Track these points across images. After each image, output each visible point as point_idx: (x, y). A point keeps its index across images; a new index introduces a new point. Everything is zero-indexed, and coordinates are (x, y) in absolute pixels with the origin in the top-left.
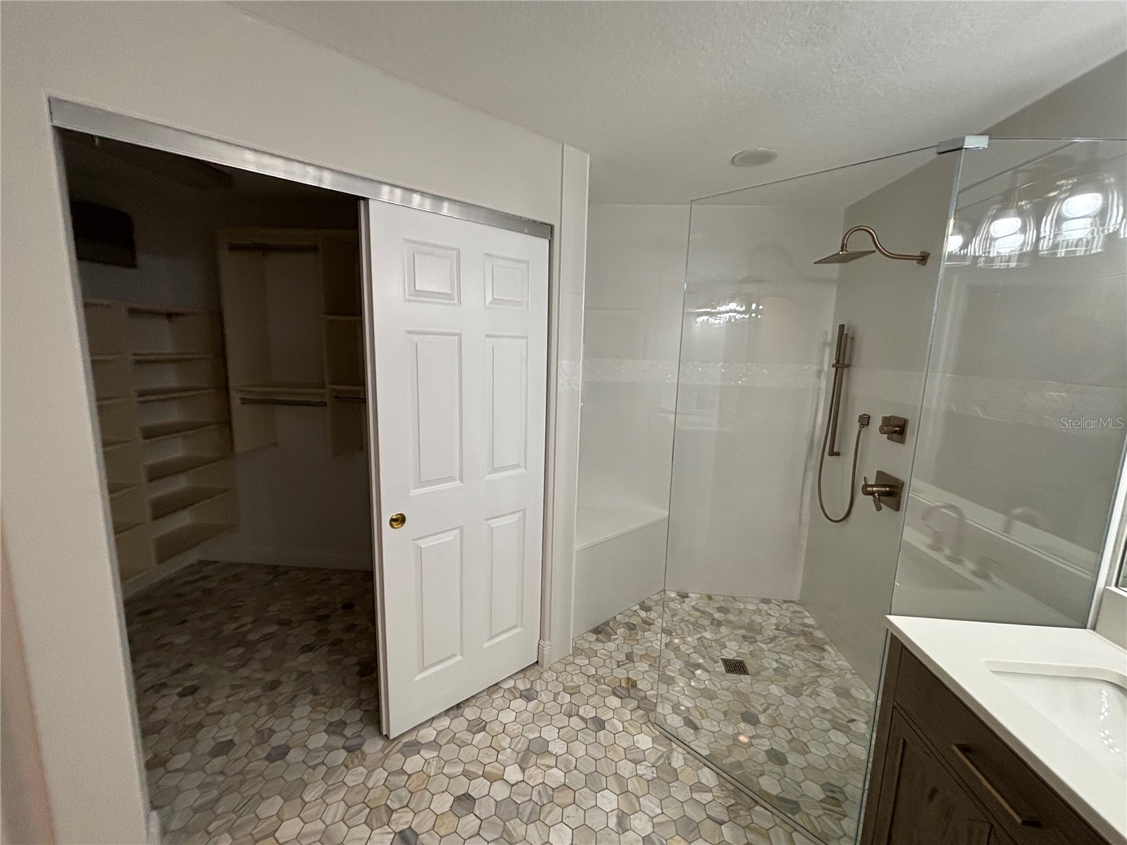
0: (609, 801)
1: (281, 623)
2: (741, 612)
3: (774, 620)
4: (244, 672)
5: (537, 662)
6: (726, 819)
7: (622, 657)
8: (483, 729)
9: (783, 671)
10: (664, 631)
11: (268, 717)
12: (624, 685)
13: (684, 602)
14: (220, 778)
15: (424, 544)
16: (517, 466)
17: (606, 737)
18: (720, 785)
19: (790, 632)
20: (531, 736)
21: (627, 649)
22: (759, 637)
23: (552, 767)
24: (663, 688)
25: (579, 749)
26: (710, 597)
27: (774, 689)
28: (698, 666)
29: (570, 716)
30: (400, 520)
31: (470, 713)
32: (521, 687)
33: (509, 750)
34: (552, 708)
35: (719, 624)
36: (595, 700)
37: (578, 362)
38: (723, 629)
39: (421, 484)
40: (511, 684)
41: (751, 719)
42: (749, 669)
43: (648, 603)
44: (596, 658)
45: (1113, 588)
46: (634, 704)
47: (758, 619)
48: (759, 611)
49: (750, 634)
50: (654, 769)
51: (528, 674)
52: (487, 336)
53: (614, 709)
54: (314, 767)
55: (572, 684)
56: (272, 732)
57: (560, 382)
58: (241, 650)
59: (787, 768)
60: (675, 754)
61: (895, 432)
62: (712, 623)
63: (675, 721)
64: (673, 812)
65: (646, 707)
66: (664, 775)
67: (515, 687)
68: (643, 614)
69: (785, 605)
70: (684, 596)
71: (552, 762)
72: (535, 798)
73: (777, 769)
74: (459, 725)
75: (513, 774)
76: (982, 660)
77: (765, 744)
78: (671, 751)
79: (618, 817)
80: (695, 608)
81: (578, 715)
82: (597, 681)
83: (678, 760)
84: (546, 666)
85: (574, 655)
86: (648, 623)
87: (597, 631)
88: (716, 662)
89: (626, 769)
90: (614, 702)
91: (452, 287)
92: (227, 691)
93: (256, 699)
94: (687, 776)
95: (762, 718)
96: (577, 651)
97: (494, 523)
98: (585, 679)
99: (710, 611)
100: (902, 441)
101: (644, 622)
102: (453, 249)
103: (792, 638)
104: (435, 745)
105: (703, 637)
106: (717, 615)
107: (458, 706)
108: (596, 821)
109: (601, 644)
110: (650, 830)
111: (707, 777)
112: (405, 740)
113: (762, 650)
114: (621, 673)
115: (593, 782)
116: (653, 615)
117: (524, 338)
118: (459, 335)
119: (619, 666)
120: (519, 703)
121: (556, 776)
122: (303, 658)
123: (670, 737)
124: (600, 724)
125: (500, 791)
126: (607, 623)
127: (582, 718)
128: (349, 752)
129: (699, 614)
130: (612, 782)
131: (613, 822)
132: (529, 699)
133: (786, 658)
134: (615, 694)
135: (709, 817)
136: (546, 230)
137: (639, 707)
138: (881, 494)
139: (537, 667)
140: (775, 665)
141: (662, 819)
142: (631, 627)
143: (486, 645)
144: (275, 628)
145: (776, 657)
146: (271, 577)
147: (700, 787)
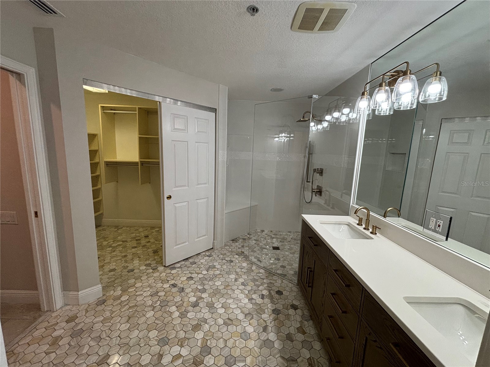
0: (233, 276)
1: (123, 241)
2: (281, 235)
3: (291, 237)
4: (114, 253)
5: (212, 248)
6: (265, 278)
7: (240, 246)
8: (195, 264)
9: (291, 249)
10: (255, 240)
11: (125, 263)
12: (240, 252)
13: (263, 233)
14: (114, 276)
15: (177, 205)
16: (206, 184)
17: (233, 264)
18: (265, 272)
19: (295, 240)
20: (210, 265)
21: (242, 244)
22: (285, 241)
23: (216, 271)
24: (252, 253)
25: (225, 267)
26: (271, 231)
27: (287, 253)
28: (265, 248)
29: (222, 260)
30: (169, 197)
31: (191, 260)
32: (208, 254)
33: (203, 268)
34: (217, 258)
35: (273, 238)
36: (231, 256)
37: (225, 151)
38: (275, 240)
39: (176, 187)
40: (204, 253)
41: (279, 259)
42: (280, 248)
43: (250, 233)
44: (232, 247)
45: (353, 205)
46: (243, 257)
47: (286, 236)
48: (287, 235)
49: (282, 240)
50: (247, 270)
51: (210, 251)
52: (196, 142)
53: (237, 259)
54: (143, 273)
55: (224, 253)
56: (127, 267)
57: (219, 157)
58: (111, 248)
59: (285, 269)
60: (253, 267)
61: (320, 173)
62: (271, 238)
63: (254, 260)
64: (251, 278)
65: (246, 258)
66: (250, 270)
67: (205, 254)
68: (248, 236)
69: (296, 233)
70: (263, 231)
71: (217, 269)
72: (211, 276)
73: (283, 269)
74: (187, 263)
75: (205, 272)
76: (318, 220)
77: (281, 264)
78: (252, 266)
79: (235, 279)
80: (266, 234)
81: (225, 259)
82: (232, 252)
83: (254, 268)
84: (215, 249)
85: (225, 246)
86: (249, 238)
87: (233, 240)
88: (270, 247)
89: (238, 270)
90: (237, 256)
91: (185, 128)
92: (109, 258)
93: (121, 259)
94: (257, 271)
95: (281, 259)
96: (226, 245)
97: (198, 201)
98: (228, 252)
99: (271, 235)
100: (322, 175)
101: (248, 238)
102: (185, 116)
103: (296, 241)
104: (180, 267)
105: (267, 241)
106: (273, 236)
107: (187, 259)
108: (229, 280)
109: (234, 244)
110: (244, 281)
111: (262, 271)
112: (171, 267)
113: (285, 244)
114: (240, 250)
115: (228, 273)
116: (251, 236)
117: (207, 143)
118: (187, 142)
119: (239, 248)
120: (207, 258)
121: (218, 272)
122: (133, 250)
123: (252, 263)
124: (232, 261)
125: (200, 276)
126: (237, 238)
127: (226, 260)
128: (153, 270)
129: (267, 236)
130: (234, 273)
131: (233, 280)
132: (210, 257)
133: (292, 246)
134: (237, 255)
135: (260, 278)
136: (214, 110)
137: (244, 257)
138: (317, 192)
139: (212, 249)
140: (289, 247)
141: (248, 279)
142: (244, 239)
143: (196, 240)
144: (121, 243)
145: (290, 246)
146: (116, 229)
147: (259, 273)
